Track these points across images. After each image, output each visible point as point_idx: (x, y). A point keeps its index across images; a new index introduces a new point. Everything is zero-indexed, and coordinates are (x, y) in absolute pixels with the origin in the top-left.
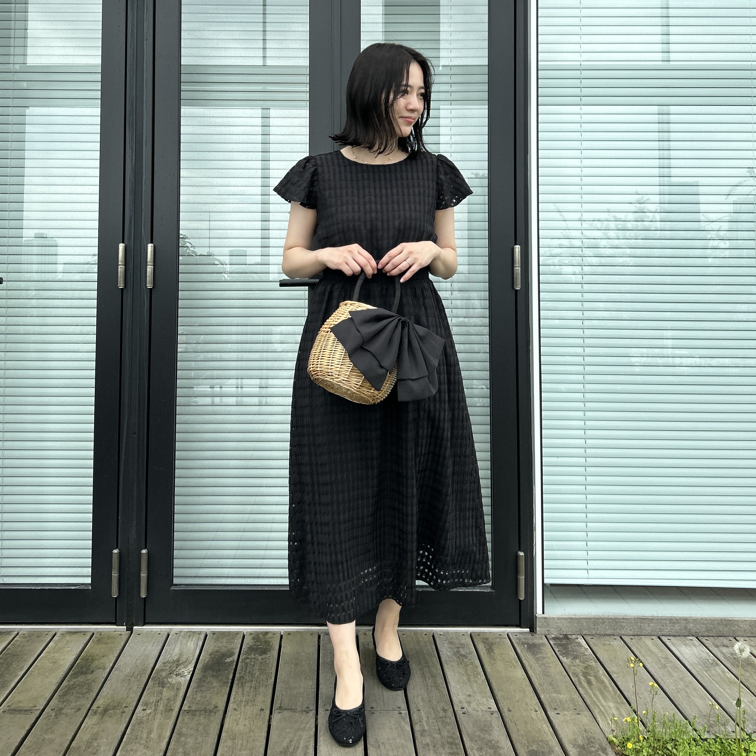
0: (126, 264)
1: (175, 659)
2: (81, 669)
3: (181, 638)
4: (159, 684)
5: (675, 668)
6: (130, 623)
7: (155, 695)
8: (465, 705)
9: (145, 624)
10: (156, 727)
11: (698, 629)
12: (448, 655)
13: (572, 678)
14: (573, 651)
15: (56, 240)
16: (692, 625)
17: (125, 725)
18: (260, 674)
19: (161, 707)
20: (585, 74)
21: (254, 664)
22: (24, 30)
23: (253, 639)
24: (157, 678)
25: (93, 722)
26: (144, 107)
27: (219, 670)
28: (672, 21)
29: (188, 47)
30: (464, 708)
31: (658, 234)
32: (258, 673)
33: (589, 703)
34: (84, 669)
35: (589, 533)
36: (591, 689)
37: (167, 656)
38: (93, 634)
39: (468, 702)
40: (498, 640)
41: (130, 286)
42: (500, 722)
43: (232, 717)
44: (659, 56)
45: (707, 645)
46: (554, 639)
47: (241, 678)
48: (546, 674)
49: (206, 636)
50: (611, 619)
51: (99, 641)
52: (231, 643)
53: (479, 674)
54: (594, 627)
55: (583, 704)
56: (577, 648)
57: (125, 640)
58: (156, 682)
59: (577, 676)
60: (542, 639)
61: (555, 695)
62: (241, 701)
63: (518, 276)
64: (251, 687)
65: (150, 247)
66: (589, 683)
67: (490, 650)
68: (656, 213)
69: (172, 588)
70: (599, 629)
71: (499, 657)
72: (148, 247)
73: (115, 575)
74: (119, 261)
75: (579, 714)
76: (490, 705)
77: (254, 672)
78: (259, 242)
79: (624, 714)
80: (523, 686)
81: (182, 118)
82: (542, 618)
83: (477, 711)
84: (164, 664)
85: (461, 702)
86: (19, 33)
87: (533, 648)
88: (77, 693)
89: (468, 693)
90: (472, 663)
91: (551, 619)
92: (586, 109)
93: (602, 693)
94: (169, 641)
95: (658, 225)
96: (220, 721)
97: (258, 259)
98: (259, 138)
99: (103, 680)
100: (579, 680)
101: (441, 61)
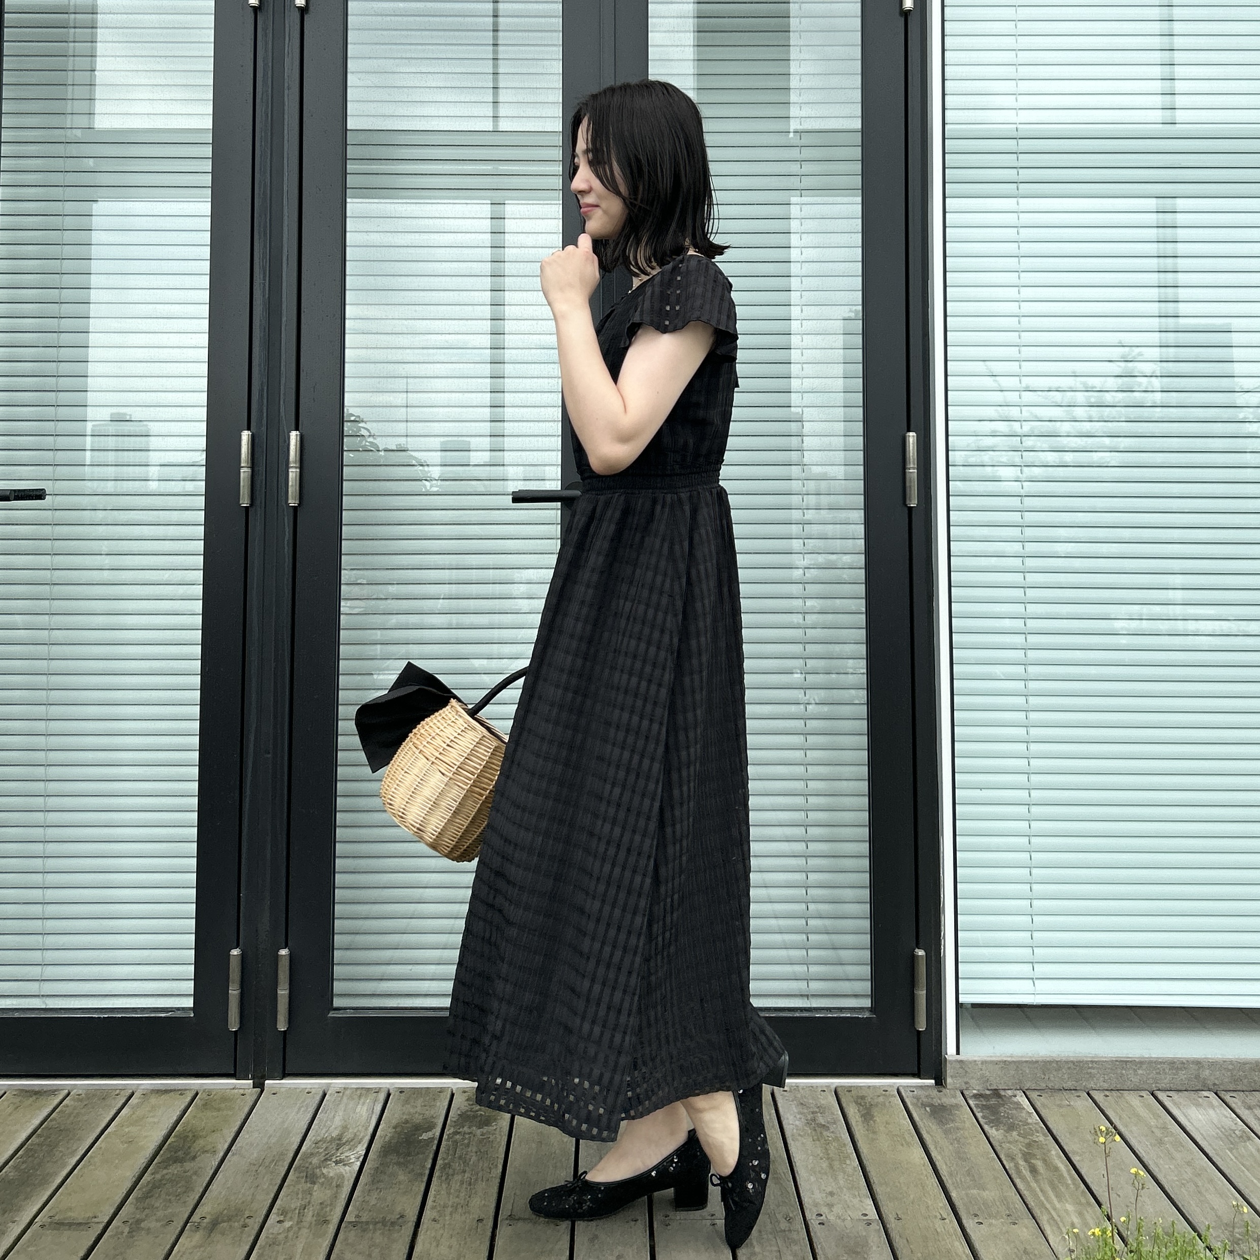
0: (253, 465)
1: (334, 1135)
2: (175, 1153)
3: (345, 1099)
4: (306, 1177)
5: (1178, 1145)
6: (260, 1075)
7: (300, 1196)
8: (824, 1210)
9: (284, 1075)
10: (300, 1250)
11: (1217, 1079)
12: (796, 1126)
13: (1005, 1163)
14: (1008, 1117)
15: (147, 425)
16: (1207, 1072)
17: (247, 1247)
18: (479, 1160)
19: (309, 1216)
20: (1025, 145)
21: (469, 1143)
22: (89, 73)
23: (467, 1100)
24: (303, 1167)
25: (193, 1243)
26: (285, 202)
27: (409, 1154)
28: (1178, 57)
29: (360, 101)
30: (822, 1215)
31: (1158, 413)
32: (474, 1158)
33: (1032, 1204)
34: (180, 1153)
35: (1035, 918)
36: (1037, 1181)
37: (322, 1130)
38: (197, 1094)
39: (828, 1204)
40: (881, 1099)
41: (261, 503)
42: (882, 1239)
43: (428, 1233)
44: (1158, 116)
45: (1233, 1106)
46: (976, 1096)
47: (446, 1166)
48: (960, 1156)
49: (389, 1095)
50: (1072, 1062)
51: (206, 1106)
52: (430, 1106)
53: (848, 1157)
54: (1043, 1076)
55: (1022, 1208)
56: (1014, 1112)
57: (251, 1103)
58: (302, 1175)
59: (1013, 1159)
60: (955, 1097)
61: (975, 1192)
62: (445, 1206)
63: (912, 484)
64: (462, 1183)
65: (294, 436)
66: (1034, 1170)
67: (867, 1116)
68: (1153, 379)
69: (330, 1015)
70: (1053, 1079)
71: (882, 1128)
72: (291, 437)
73: (234, 992)
74: (242, 461)
75: (1015, 1224)
76: (866, 1209)
77: (468, 1157)
78: (486, 428)
79: (1091, 1222)
80: (922, 1177)
81: (348, 220)
82: (957, 1061)
83: (844, 1220)
84: (316, 1143)
85: (816, 1205)
86: (80, 77)
87: (940, 1112)
88: (168, 1194)
89: (829, 1189)
90: (837, 1139)
91: (970, 1062)
92: (1026, 203)
93: (1054, 1188)
94: (325, 1105)
95: (1158, 397)
96: (408, 1240)
97: (485, 457)
98: (487, 253)
99: (212, 1171)
100: (1017, 1166)
101: (791, 123)
